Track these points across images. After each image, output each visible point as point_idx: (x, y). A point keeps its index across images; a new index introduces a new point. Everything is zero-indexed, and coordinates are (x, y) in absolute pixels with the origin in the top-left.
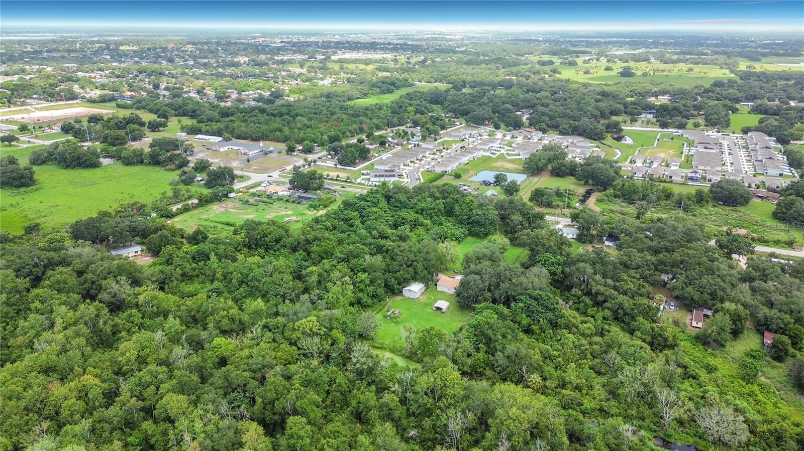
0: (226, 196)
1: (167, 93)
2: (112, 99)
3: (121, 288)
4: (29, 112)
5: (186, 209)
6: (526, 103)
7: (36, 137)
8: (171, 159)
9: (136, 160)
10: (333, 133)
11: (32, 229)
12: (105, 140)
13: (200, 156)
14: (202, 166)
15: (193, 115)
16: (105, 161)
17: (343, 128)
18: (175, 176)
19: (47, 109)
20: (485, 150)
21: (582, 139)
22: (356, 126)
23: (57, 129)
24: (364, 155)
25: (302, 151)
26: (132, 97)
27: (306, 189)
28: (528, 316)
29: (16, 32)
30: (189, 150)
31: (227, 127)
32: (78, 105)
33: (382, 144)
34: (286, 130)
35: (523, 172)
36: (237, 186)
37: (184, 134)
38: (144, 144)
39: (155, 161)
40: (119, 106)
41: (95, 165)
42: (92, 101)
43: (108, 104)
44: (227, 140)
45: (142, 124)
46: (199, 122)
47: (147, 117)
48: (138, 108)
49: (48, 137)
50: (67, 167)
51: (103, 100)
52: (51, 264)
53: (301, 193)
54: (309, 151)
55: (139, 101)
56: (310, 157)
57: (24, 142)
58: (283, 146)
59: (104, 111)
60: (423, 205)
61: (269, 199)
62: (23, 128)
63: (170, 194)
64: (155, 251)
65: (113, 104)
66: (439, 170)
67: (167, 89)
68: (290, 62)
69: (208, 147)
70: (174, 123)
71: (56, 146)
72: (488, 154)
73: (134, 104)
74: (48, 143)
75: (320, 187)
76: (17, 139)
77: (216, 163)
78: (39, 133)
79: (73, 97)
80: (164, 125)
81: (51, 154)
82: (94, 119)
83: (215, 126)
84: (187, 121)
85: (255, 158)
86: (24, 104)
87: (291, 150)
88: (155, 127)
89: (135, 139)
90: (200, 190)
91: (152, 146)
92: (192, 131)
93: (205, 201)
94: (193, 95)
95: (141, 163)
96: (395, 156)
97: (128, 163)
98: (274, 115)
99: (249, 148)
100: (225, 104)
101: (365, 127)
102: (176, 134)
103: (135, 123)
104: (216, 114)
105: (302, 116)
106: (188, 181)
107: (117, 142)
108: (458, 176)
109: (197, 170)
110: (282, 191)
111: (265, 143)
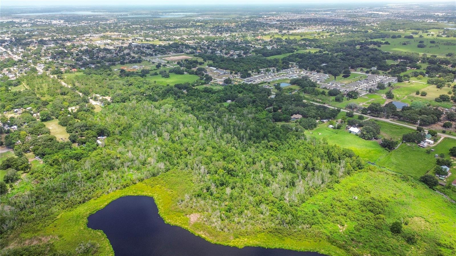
0: (208, 83)
1: (211, 51)
2: (194, 53)
3: (180, 94)
4: (170, 57)
5: (198, 85)
8: (200, 74)
9: (192, 73)
10: (246, 69)
11: (168, 85)
12: (187, 67)
13: (207, 73)
14: (207, 75)
15: (213, 60)
16: (185, 73)
18: (199, 78)
19: (175, 56)
23: (176, 63)
24: (249, 75)
26: (199, 52)
27: (227, 83)
30: (206, 72)
31: (219, 65)
32: (183, 55)
33: (259, 73)
34: (234, 67)
35: (290, 83)
36: (213, 81)
38: (194, 69)
39: (196, 74)
40: (194, 56)
41: (183, 74)
42: (188, 54)
43: (191, 55)
44: (217, 69)
45: (198, 63)
46: (213, 63)
47: (200, 60)
48: (199, 57)
49: (174, 65)
50: (177, 74)
51: (191, 53)
52: (170, 90)
53: (225, 84)
54: (236, 73)
56: (236, 75)
57: (168, 66)
58: (229, 71)
59: (190, 57)
61: (217, 84)
63: (196, 81)
64: (187, 91)
65: (193, 55)
66: (265, 81)
67: (211, 49)
68: (269, 34)
69: (211, 71)
70: (206, 63)
71: (175, 68)
72: (288, 78)
73: (199, 55)
75: (230, 83)
76: (166, 66)
77: (210, 75)
78: (171, 64)
79: (183, 52)
80: (203, 63)
81: (173, 70)
82: (186, 60)
83: (216, 64)
84: (211, 62)
85: (221, 74)
86: (169, 54)
87: (231, 73)
88: (201, 64)
89: (194, 67)
90: (203, 81)
91: (197, 69)
92: (210, 65)
93: (202, 84)
94: (219, 52)
95: (193, 74)
96: (259, 76)
97: (190, 74)
98: (235, 62)
99: (221, 72)
100: (226, 56)
101: (258, 67)
102: (205, 66)
103: (196, 62)
104: (219, 60)
105: (243, 62)
106: (202, 79)
107: (190, 68)
108: (269, 83)
109: (205, 77)
110: (221, 83)
111: (226, 70)
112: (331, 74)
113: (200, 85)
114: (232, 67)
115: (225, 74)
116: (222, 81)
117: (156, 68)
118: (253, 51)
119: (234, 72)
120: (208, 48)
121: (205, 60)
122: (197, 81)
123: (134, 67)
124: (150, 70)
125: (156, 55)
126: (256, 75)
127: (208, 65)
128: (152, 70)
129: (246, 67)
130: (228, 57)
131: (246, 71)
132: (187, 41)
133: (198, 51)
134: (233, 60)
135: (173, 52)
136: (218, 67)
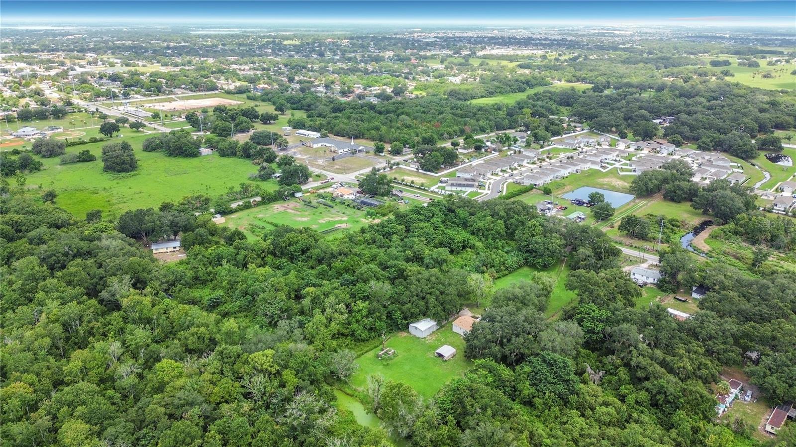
0: (293, 195)
1: (298, 86)
2: (247, 91)
4: (171, 100)
5: (247, 206)
6: (669, 110)
7: (164, 125)
8: (260, 154)
9: (229, 152)
10: (427, 135)
11: (93, 216)
12: (214, 131)
13: (290, 153)
14: (287, 162)
15: (308, 108)
16: (205, 151)
17: (442, 130)
18: (255, 170)
19: (188, 98)
20: (593, 163)
21: (722, 156)
22: (456, 128)
23: (183, 118)
24: (450, 159)
25: (391, 152)
26: (263, 89)
27: (373, 193)
28: (532, 385)
29: (211, 28)
30: (284, 146)
31: (329, 123)
32: (214, 96)
33: (478, 148)
34: (384, 129)
35: (631, 191)
36: (312, 185)
37: (289, 128)
38: (241, 139)
39: (246, 153)
40: (249, 98)
41: (194, 154)
42: (229, 92)
43: (240, 96)
44: (324, 136)
45: (256, 117)
46: (308, 117)
47: (266, 109)
48: (263, 101)
49: (173, 125)
50: (170, 155)
51: (240, 91)
53: (366, 198)
54: (397, 152)
55: (267, 94)
56: (398, 159)
57: (150, 129)
58: (371, 145)
59: (233, 102)
60: (480, 224)
61: (332, 202)
62: (156, 116)
63: (238, 188)
65: (245, 96)
66: (527, 183)
67: (300, 82)
68: (433, 57)
69: (302, 143)
70: (284, 118)
72: (598, 167)
73: (262, 96)
74: (168, 130)
75: (388, 193)
76: (144, 126)
77: (300, 157)
78: (167, 121)
79: (214, 88)
80: (275, 118)
81: (163, 142)
82: (219, 109)
83: (319, 121)
84: (300, 115)
85: (342, 157)
86: (171, 93)
87: (379, 150)
88: (267, 119)
89: (243, 131)
90: (271, 187)
91: (252, 139)
92: (298, 125)
93: (268, 200)
94: (321, 89)
95: (234, 154)
96: (488, 162)
97: (223, 154)
98: (380, 113)
99: (341, 146)
100: (344, 100)
101: (467, 129)
102: (282, 127)
103: (251, 115)
104: (327, 110)
105: (407, 114)
106: (265, 176)
107: (224, 133)
108: (547, 192)
109: (279, 165)
110: (349, 194)
111: (358, 141)
112: (725, 151)
113: (258, 204)
114: (377, 129)
115: (354, 152)
116: (350, 185)
117: (99, 136)
118: (416, 88)
119: (388, 147)
120: (291, 80)
121: (280, 109)
122: (245, 189)
123: (20, 132)
124: (73, 144)
125: (126, 95)
126: (470, 157)
127: (289, 122)
128: (83, 143)
129: (424, 130)
130: (354, 101)
131: (429, 141)
132: (234, 66)
133: (262, 86)
134: (372, 107)
135: (185, 89)
136: (328, 129)
